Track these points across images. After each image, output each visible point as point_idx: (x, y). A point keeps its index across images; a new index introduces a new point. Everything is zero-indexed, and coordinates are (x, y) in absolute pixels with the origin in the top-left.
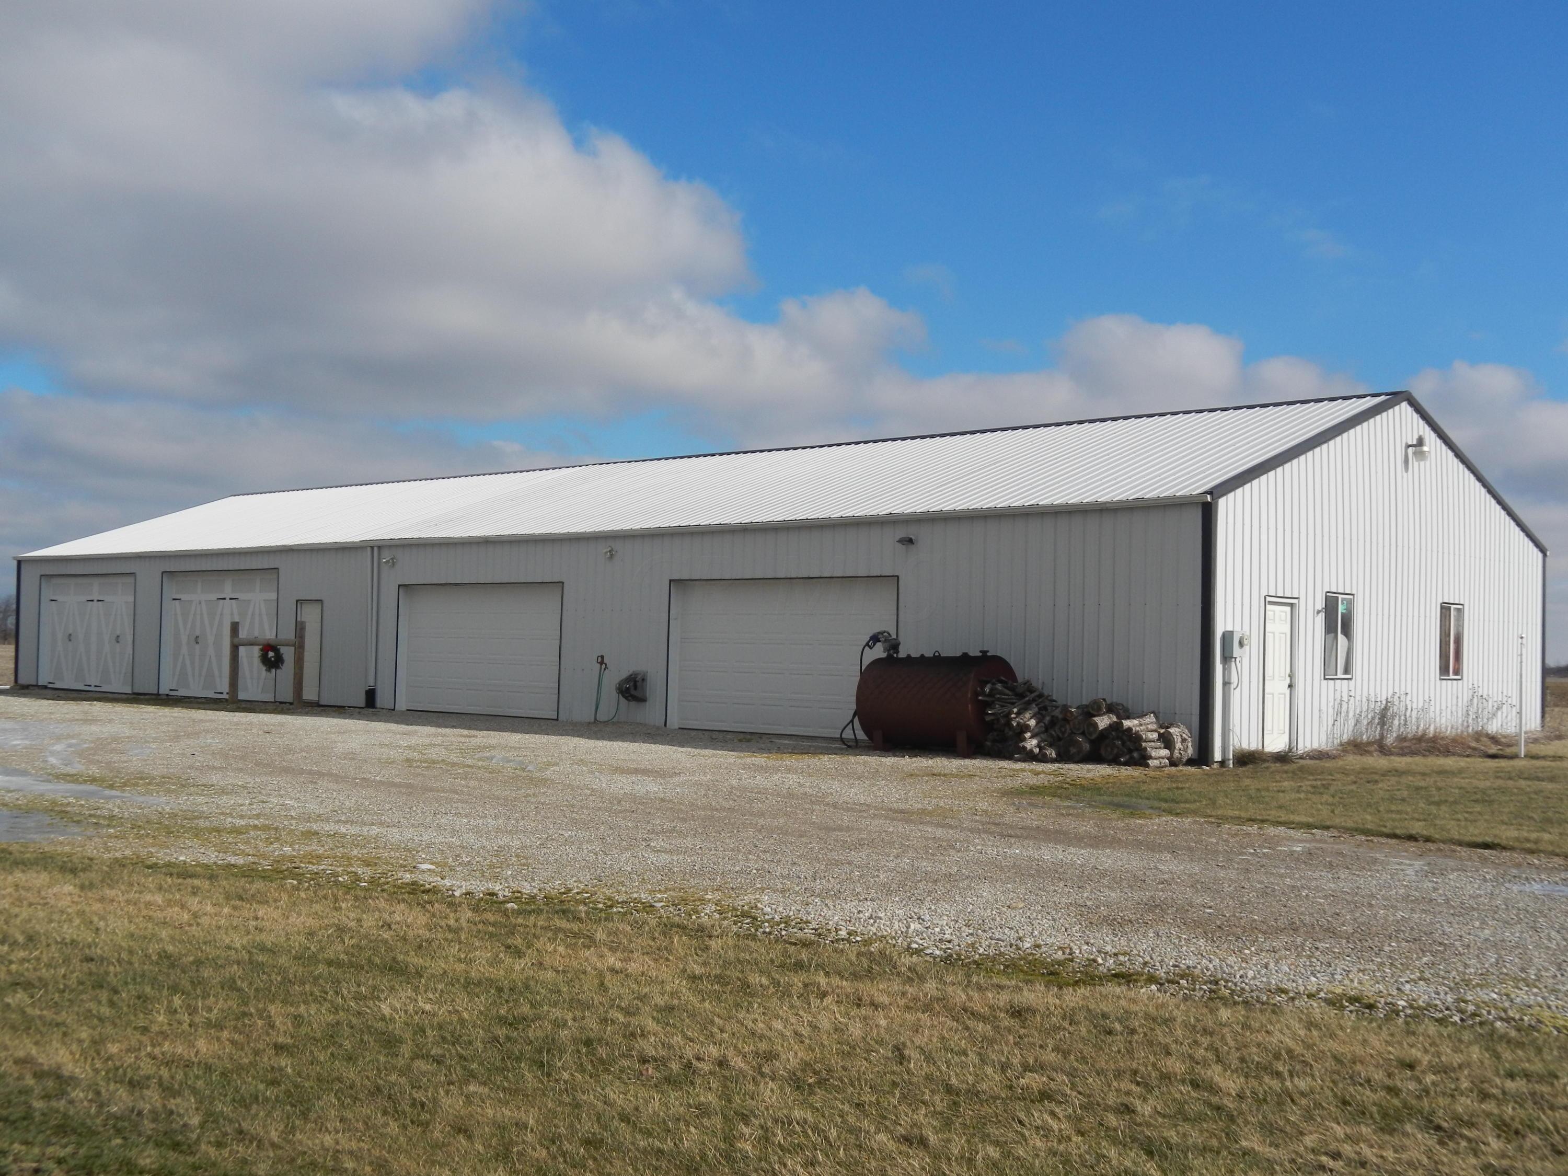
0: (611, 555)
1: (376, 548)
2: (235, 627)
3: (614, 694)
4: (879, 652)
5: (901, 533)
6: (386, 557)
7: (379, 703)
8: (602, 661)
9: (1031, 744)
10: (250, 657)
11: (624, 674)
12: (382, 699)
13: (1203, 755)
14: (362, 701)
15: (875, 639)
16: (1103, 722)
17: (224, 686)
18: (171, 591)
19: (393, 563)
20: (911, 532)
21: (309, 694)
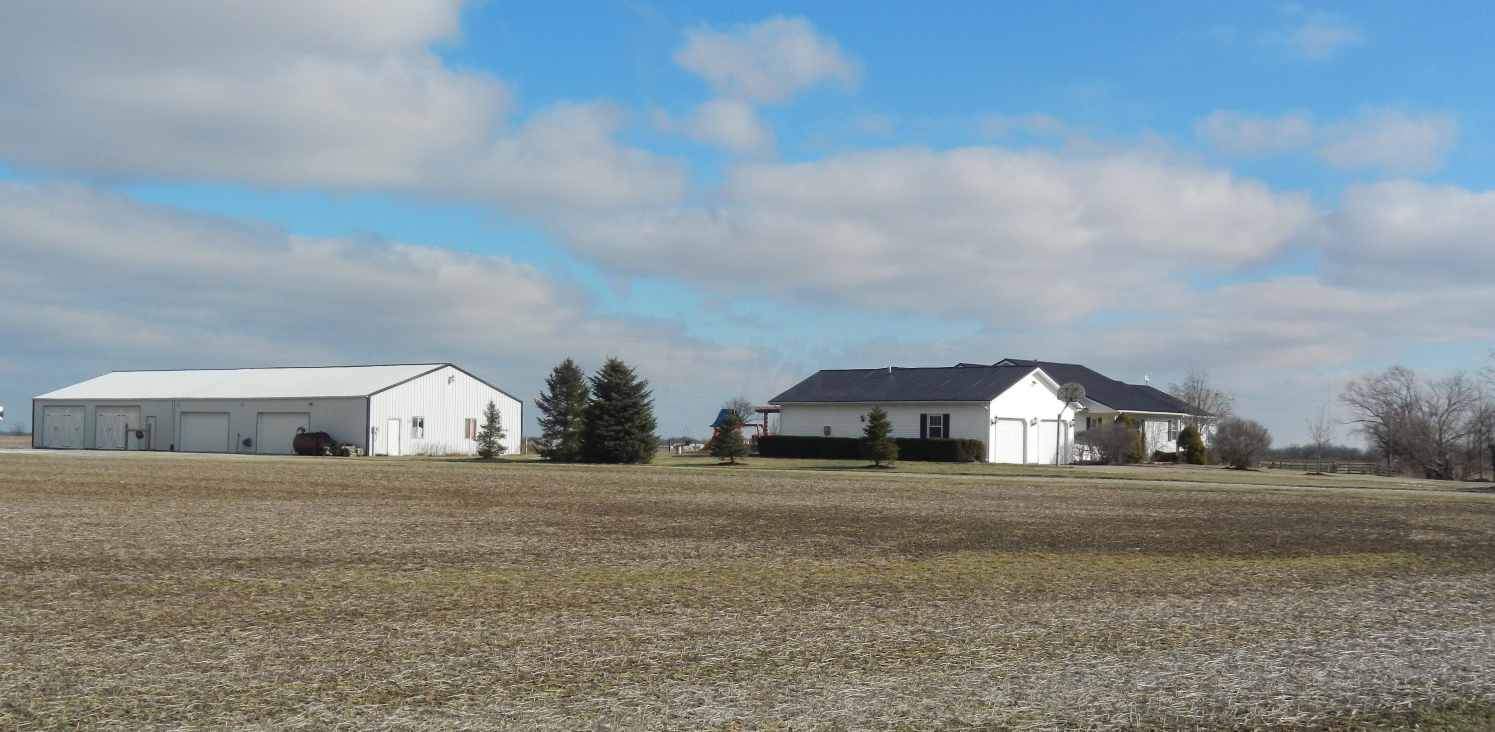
0: (242, 405)
1: (174, 401)
2: (127, 425)
3: (243, 445)
4: (300, 432)
5: (310, 401)
6: (177, 403)
7: (175, 449)
8: (239, 435)
9: (328, 453)
10: (132, 436)
11: (245, 438)
12: (176, 448)
13: (366, 454)
14: (169, 449)
15: (299, 429)
16: (343, 447)
17: (123, 445)
18: (99, 412)
19: (179, 405)
20: (312, 402)
21: (152, 447)
